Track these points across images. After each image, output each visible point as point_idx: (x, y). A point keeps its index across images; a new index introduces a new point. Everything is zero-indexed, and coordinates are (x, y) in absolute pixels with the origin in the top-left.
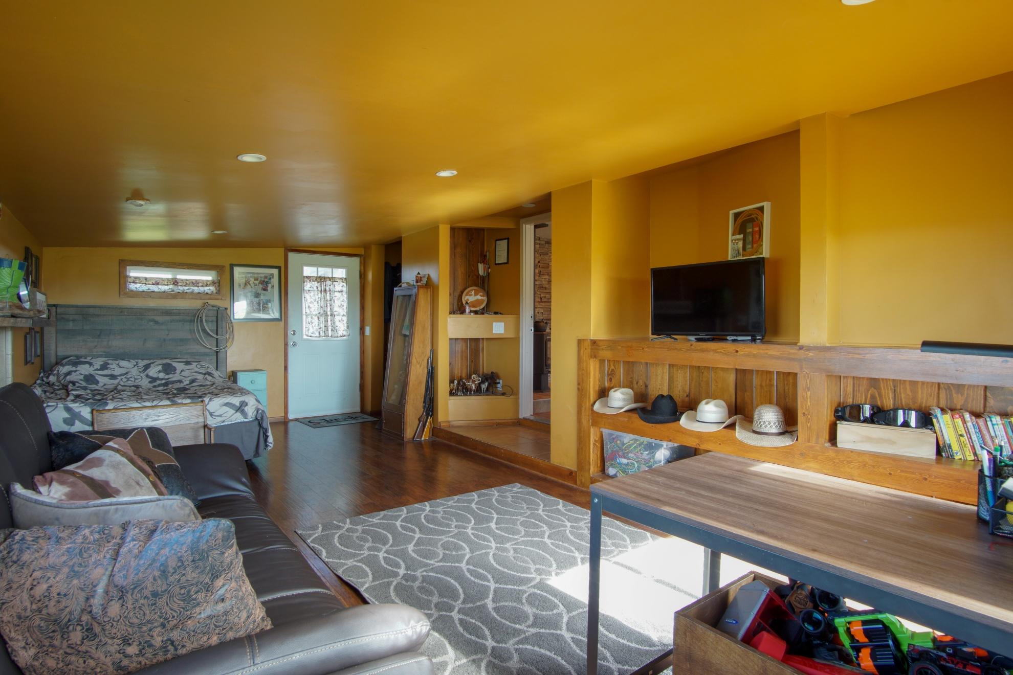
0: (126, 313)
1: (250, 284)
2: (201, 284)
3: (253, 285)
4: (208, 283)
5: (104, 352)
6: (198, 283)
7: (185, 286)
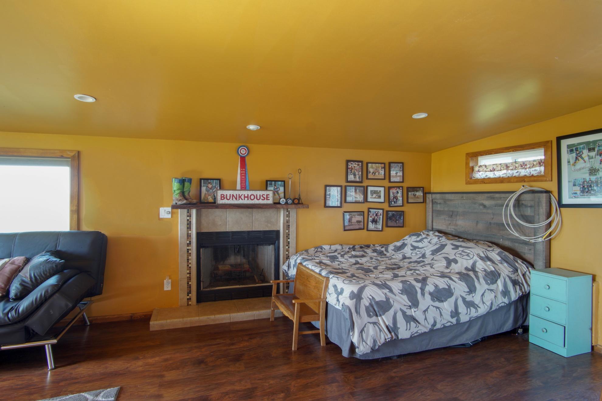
0: (465, 198)
1: (582, 158)
2: (528, 166)
3: (586, 158)
4: (535, 163)
5: (454, 229)
6: (526, 165)
7: (515, 169)
